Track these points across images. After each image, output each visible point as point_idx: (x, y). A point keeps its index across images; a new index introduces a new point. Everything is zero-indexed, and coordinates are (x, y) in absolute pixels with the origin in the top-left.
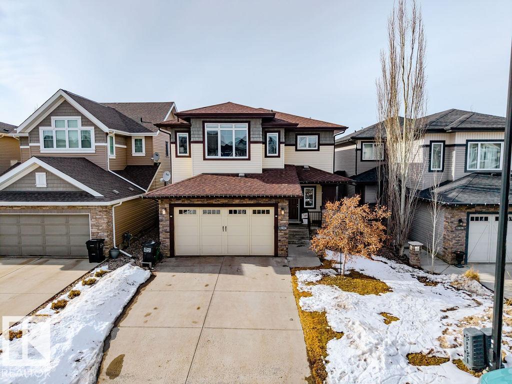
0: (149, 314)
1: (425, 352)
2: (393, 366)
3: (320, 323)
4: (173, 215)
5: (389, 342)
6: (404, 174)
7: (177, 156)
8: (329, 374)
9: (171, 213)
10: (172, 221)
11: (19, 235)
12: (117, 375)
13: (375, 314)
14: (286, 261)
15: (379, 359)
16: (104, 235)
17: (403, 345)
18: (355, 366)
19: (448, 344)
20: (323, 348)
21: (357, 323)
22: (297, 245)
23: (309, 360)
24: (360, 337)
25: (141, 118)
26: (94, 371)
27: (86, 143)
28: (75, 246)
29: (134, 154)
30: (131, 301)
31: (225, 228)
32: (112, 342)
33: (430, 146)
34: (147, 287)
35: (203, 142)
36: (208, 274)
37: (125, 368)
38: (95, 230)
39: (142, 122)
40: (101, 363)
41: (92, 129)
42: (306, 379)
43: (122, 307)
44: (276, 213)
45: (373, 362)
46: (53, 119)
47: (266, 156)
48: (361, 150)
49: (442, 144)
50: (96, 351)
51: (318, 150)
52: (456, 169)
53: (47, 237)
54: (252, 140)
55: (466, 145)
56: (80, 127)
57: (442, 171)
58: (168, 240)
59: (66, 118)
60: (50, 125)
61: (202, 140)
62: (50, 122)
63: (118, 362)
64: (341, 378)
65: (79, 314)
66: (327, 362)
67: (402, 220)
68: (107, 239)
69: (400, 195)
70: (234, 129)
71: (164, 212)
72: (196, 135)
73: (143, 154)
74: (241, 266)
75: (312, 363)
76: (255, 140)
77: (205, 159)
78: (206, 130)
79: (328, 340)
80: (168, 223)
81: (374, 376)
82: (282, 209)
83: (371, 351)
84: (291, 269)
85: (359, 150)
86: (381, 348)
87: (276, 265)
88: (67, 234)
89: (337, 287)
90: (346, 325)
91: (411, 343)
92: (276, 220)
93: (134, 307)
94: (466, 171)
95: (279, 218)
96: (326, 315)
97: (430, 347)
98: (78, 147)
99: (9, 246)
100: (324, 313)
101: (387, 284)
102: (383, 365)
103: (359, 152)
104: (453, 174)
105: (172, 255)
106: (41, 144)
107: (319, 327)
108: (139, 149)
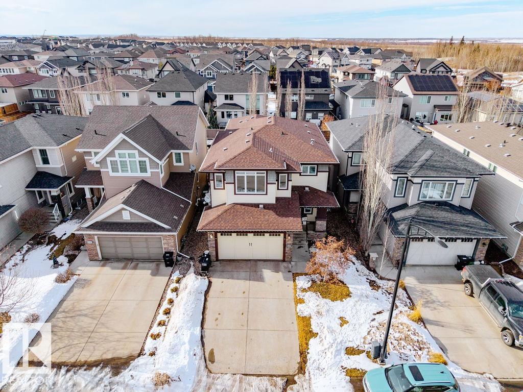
0: (217, 319)
1: (355, 346)
2: (338, 357)
3: (307, 326)
4: (217, 238)
5: (339, 342)
6: (373, 208)
7: (215, 189)
8: (308, 361)
9: (216, 237)
10: (216, 241)
11: (116, 247)
12: (214, 362)
13: (337, 319)
14: (290, 266)
15: (332, 353)
16: (172, 249)
17: (346, 342)
18: (320, 356)
19: (367, 342)
20: (307, 344)
21: (326, 328)
22: (298, 246)
23: (300, 352)
24: (326, 337)
25: (177, 132)
26: (203, 360)
27: (143, 169)
28: (153, 254)
29: (175, 164)
30: (204, 308)
31: (251, 244)
32: (204, 340)
33: (397, 180)
34: (209, 293)
35: (234, 183)
36: (243, 281)
37: (217, 357)
38: (166, 246)
39: (177, 135)
40: (204, 354)
41: (147, 160)
42: (298, 363)
43: (201, 313)
44: (285, 237)
45: (329, 354)
46: (117, 152)
47: (278, 189)
48: (352, 158)
49: (406, 179)
50: (200, 347)
51: (317, 175)
52: (412, 198)
53: (134, 249)
54: (268, 182)
55: (421, 184)
56: (138, 159)
57: (404, 197)
58: (214, 252)
59: (127, 152)
60: (115, 157)
61: (233, 182)
62: (115, 154)
63: (212, 353)
64: (313, 363)
65: (184, 325)
66: (308, 353)
67: (369, 235)
68: (174, 251)
69: (369, 220)
70: (256, 175)
71: (211, 237)
72: (229, 178)
73: (182, 164)
74: (262, 271)
75: (301, 354)
76: (271, 182)
77: (235, 194)
78: (236, 175)
79: (310, 338)
80: (214, 242)
81: (328, 363)
82: (289, 236)
83: (329, 348)
84: (293, 274)
85: (350, 158)
86: (334, 346)
87: (284, 271)
88: (147, 247)
89: (319, 294)
90: (320, 328)
91: (349, 341)
92: (285, 241)
93: (207, 312)
94: (418, 200)
95: (287, 240)
96: (311, 319)
97: (358, 343)
98: (137, 172)
99: (110, 253)
100: (310, 318)
101: (350, 289)
102: (333, 357)
103: (350, 159)
104: (410, 201)
105: (217, 260)
106: (110, 169)
107: (306, 329)
108: (179, 160)
